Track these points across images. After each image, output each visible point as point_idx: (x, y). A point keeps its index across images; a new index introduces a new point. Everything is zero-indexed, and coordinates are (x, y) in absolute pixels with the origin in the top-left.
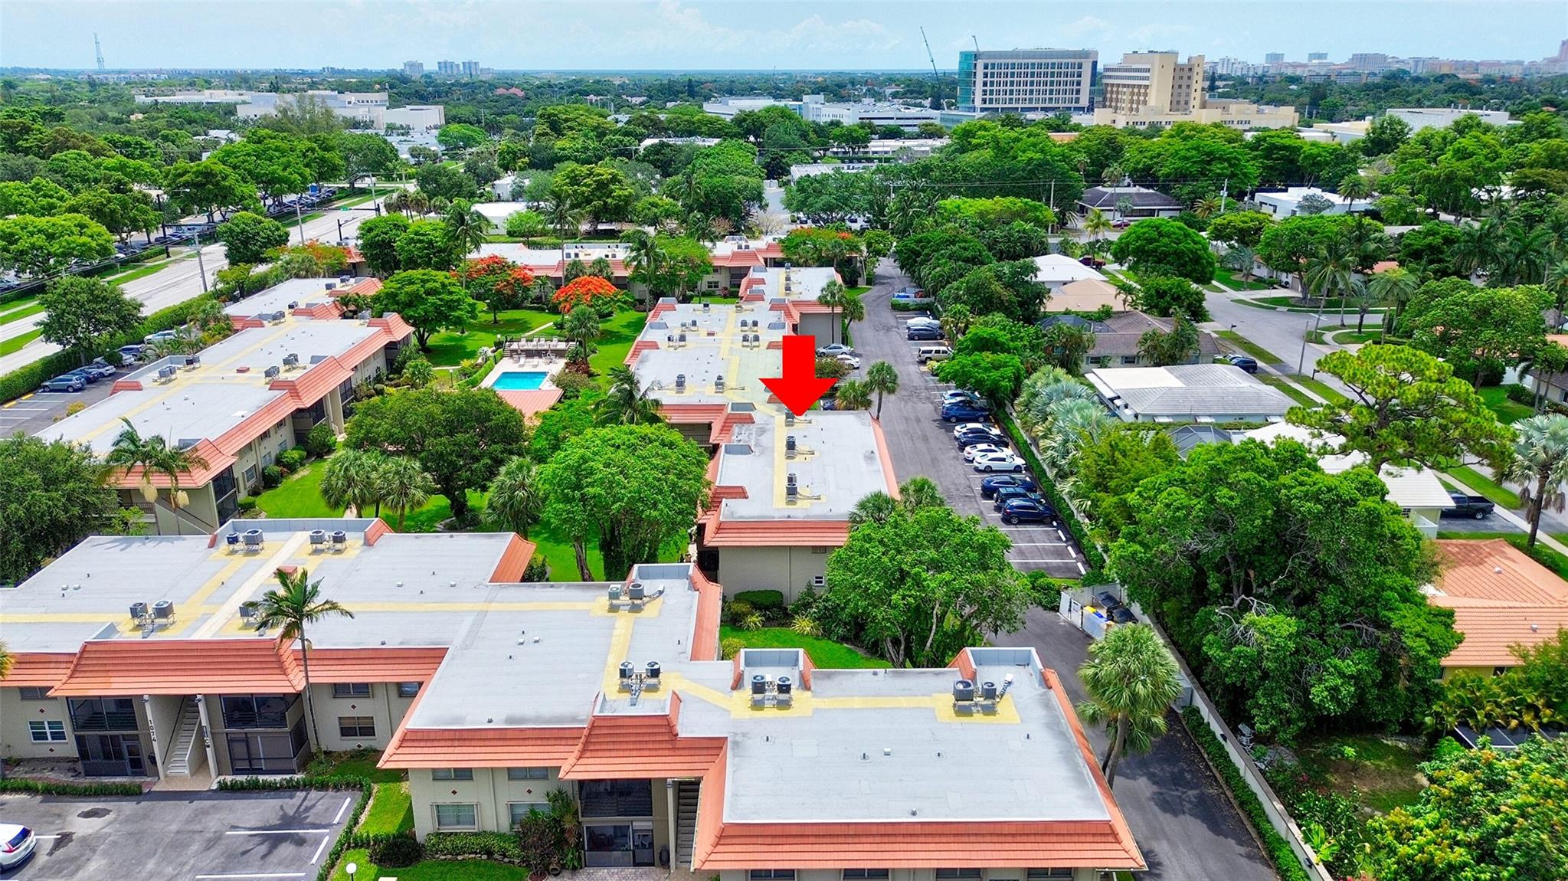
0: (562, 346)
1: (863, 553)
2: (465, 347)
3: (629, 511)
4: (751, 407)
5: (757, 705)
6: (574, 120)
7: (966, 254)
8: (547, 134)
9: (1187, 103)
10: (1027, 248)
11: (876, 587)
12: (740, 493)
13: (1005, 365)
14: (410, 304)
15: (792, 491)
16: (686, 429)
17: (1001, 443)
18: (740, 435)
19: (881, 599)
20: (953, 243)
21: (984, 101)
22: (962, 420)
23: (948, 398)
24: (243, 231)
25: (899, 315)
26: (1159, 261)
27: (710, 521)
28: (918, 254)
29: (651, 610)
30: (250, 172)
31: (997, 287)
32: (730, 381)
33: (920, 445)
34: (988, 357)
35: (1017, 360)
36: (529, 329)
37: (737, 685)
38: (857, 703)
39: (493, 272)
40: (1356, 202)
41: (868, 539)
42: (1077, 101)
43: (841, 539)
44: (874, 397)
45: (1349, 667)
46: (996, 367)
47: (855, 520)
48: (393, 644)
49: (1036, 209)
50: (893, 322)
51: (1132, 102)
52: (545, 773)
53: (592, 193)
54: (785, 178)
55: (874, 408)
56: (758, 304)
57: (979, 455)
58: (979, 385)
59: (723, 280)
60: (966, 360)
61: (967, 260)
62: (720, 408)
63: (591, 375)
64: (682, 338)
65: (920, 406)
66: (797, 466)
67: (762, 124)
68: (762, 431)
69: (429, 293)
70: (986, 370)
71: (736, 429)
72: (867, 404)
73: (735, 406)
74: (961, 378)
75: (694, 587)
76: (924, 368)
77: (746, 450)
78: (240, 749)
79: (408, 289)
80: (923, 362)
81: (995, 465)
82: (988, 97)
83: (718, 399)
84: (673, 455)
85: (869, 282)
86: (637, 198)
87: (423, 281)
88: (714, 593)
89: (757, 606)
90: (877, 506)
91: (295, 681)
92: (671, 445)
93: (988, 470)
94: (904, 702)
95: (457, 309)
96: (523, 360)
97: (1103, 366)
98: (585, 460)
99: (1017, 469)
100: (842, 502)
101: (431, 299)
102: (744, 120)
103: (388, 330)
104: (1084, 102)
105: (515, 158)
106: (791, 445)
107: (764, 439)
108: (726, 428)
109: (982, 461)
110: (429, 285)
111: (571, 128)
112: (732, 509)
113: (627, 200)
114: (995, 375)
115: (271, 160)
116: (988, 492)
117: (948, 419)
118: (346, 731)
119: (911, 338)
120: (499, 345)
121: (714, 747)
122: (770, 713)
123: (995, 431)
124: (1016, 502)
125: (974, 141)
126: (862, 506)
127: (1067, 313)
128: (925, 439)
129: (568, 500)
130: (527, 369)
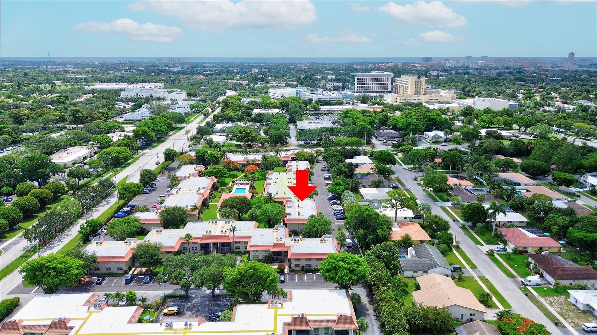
0: (247, 182)
1: (309, 223)
2: (225, 182)
3: (274, 217)
4: (291, 198)
5: (295, 242)
6: (232, 103)
7: (338, 159)
8: (224, 108)
9: (420, 92)
10: (355, 153)
11: (311, 228)
12: (290, 214)
13: (341, 189)
14: (215, 174)
15: (299, 214)
16: (279, 202)
17: (339, 204)
18: (289, 204)
19: (312, 230)
20: (335, 156)
21: (358, 89)
22: (332, 200)
23: (330, 195)
24: (169, 153)
25: (323, 172)
26: (382, 161)
27: (286, 219)
28: (328, 158)
29: (279, 232)
30: (152, 129)
31: (343, 168)
32: (286, 193)
33: (324, 204)
34: (338, 187)
35: (344, 187)
36: (238, 177)
37: (292, 240)
38: (308, 242)
39: (230, 164)
40: (448, 136)
41: (310, 221)
42: (387, 89)
43: (306, 222)
44: (314, 196)
45: (371, 237)
46: (339, 189)
47: (309, 219)
48: (243, 236)
49: (360, 141)
50: (321, 174)
51: (403, 91)
52: (267, 251)
53: (245, 136)
54: (295, 124)
55: (314, 198)
56: (291, 172)
57: (334, 207)
58: (335, 192)
59: (281, 163)
60: (333, 187)
61: (338, 161)
62: (285, 198)
63: (255, 189)
64: (276, 182)
65: (325, 196)
66: (300, 210)
67: (288, 104)
68: (293, 203)
69: (219, 171)
70: (337, 190)
71: (288, 202)
72: (313, 197)
73: (288, 198)
74: (332, 191)
75: (284, 228)
76: (327, 187)
77: (291, 207)
78: (223, 250)
79: (215, 170)
80: (327, 186)
81: (337, 209)
82: (359, 88)
83: (284, 197)
84: (280, 208)
85: (317, 162)
86: (257, 136)
87: (218, 168)
88: (287, 230)
89: (293, 233)
90: (312, 216)
91: (231, 241)
92: (279, 207)
93: (336, 210)
94: (314, 242)
95: (225, 174)
96: (240, 185)
97: (365, 187)
98: (267, 209)
99: (341, 210)
100: (307, 216)
101: (220, 172)
102: (283, 103)
103: (213, 180)
104: (389, 90)
105: (218, 118)
106: (299, 206)
107: (293, 205)
108: (286, 202)
109: (335, 208)
110: (219, 169)
111: (231, 106)
112: (289, 217)
113: (255, 137)
114: (339, 191)
115: (157, 125)
116: (335, 214)
117: (330, 199)
118: (236, 249)
119: (325, 179)
120: (233, 182)
121: (290, 247)
122: (296, 243)
123: (338, 202)
124: (339, 216)
125: (348, 115)
126: (310, 216)
127: (360, 173)
128: (325, 204)
129: (264, 216)
130: (241, 187)
